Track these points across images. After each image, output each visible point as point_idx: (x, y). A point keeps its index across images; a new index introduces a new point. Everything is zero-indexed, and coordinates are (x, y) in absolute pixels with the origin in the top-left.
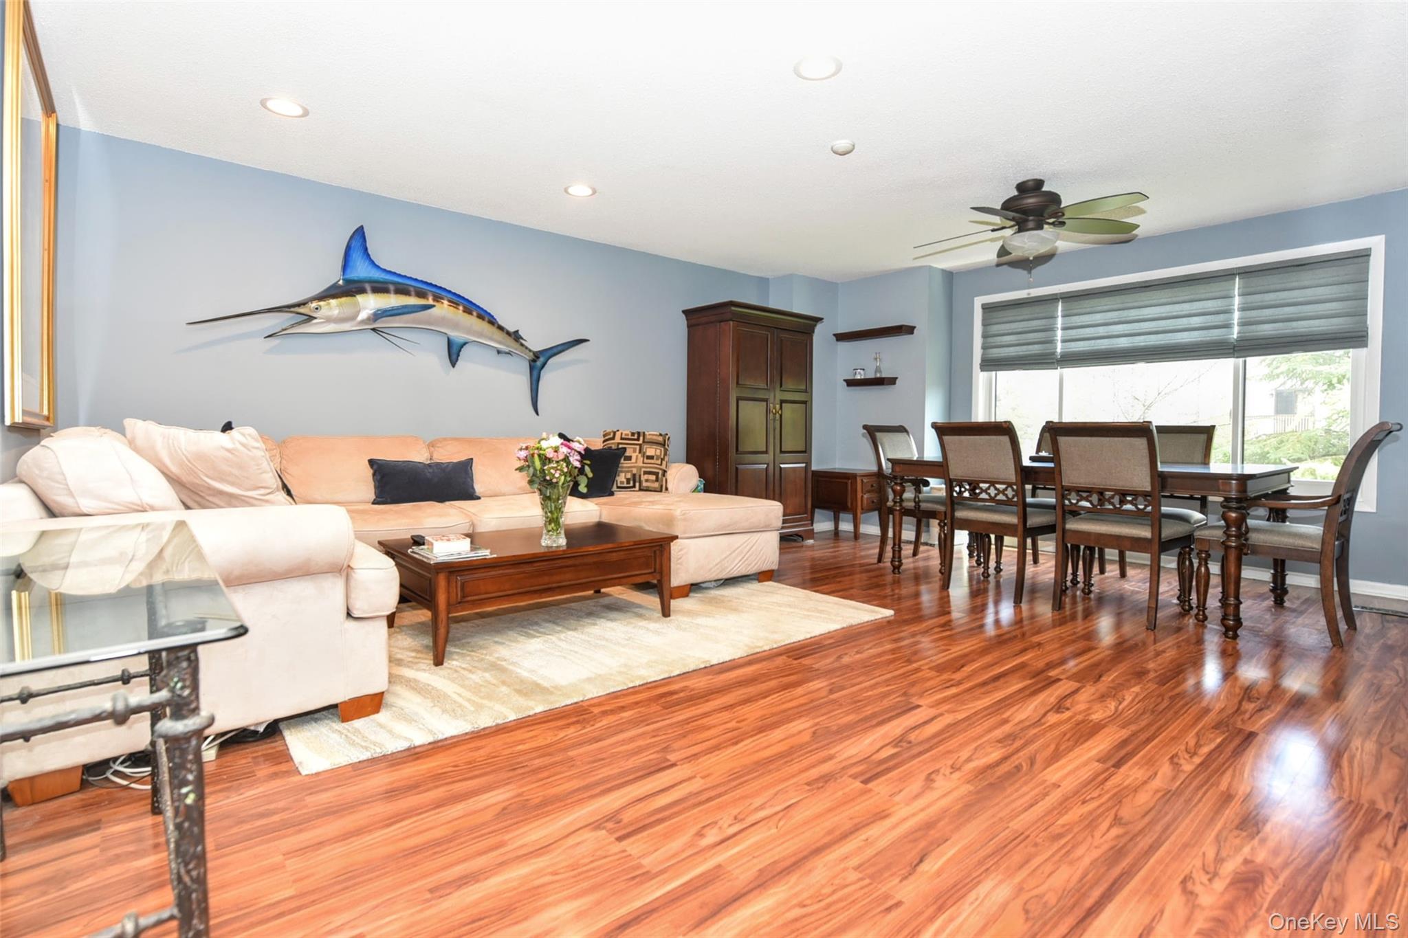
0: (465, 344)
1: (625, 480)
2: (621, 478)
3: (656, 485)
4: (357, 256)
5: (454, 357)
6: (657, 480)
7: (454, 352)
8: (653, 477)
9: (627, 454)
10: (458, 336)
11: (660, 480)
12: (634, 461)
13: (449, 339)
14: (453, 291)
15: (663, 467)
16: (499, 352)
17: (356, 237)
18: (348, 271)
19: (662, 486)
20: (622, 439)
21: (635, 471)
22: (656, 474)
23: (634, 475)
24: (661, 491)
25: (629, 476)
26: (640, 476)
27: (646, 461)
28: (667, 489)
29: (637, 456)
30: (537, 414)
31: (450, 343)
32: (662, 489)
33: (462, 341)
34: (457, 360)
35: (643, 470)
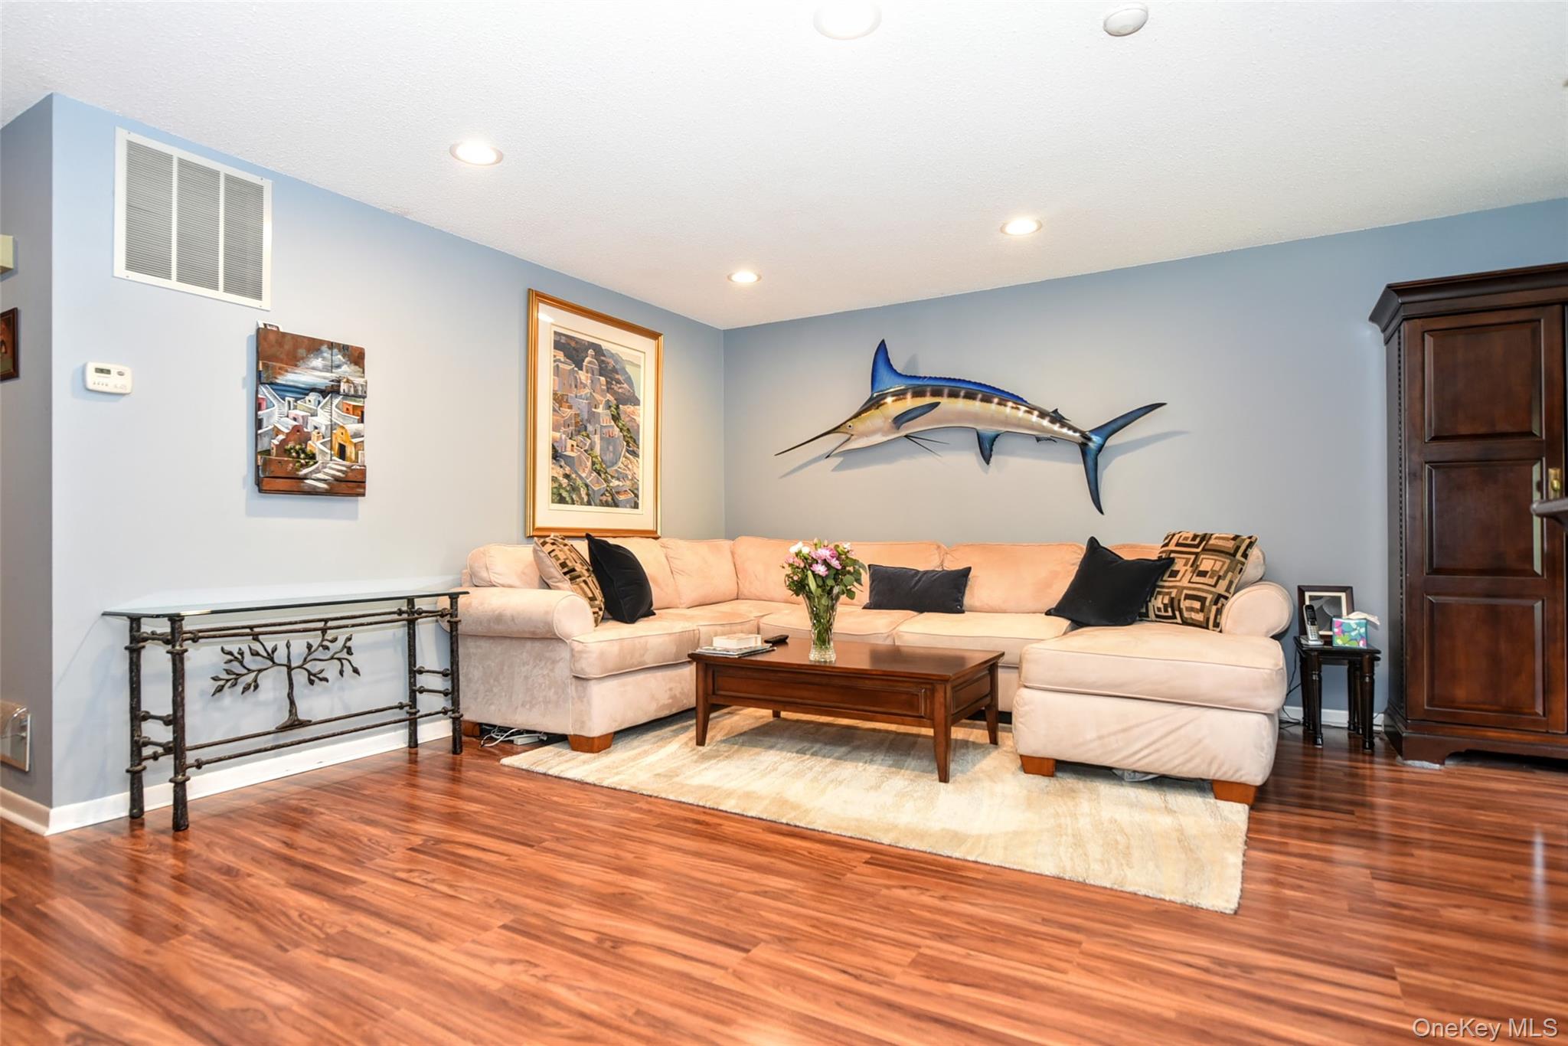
0: (997, 436)
1: (1162, 606)
2: (1158, 602)
3: (1200, 617)
4: (883, 371)
5: (987, 453)
6: (1202, 610)
7: (986, 447)
8: (1197, 605)
9: (1176, 568)
10: (988, 429)
11: (1206, 610)
12: (1183, 578)
13: (978, 434)
14: (973, 381)
15: (1221, 588)
16: (1038, 439)
17: (880, 351)
18: (877, 385)
19: (1208, 620)
20: (1178, 544)
21: (1174, 593)
22: (1202, 600)
23: (1172, 600)
24: (1207, 628)
25: (1166, 601)
26: (1179, 601)
27: (1196, 579)
28: (1217, 625)
29: (1186, 570)
30: (1102, 512)
31: (980, 438)
32: (1211, 623)
33: (994, 434)
34: (991, 456)
35: (1185, 592)
